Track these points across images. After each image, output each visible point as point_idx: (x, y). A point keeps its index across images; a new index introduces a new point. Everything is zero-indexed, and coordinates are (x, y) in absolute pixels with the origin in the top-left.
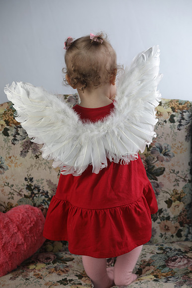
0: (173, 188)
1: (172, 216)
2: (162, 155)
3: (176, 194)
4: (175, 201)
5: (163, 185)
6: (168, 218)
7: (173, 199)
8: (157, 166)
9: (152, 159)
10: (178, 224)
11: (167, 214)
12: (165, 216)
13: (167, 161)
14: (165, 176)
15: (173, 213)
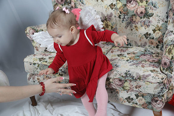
0: (156, 24)
1: (155, 38)
2: (153, 7)
3: (158, 27)
4: (157, 30)
5: (152, 22)
6: (153, 38)
7: (156, 29)
8: (150, 12)
9: (148, 8)
10: (157, 42)
11: (153, 36)
12: (152, 37)
13: (155, 10)
14: (153, 18)
15: (155, 36)
